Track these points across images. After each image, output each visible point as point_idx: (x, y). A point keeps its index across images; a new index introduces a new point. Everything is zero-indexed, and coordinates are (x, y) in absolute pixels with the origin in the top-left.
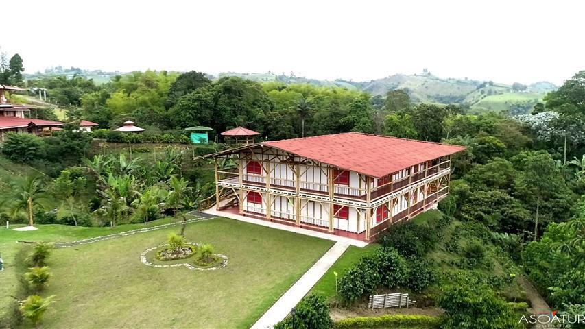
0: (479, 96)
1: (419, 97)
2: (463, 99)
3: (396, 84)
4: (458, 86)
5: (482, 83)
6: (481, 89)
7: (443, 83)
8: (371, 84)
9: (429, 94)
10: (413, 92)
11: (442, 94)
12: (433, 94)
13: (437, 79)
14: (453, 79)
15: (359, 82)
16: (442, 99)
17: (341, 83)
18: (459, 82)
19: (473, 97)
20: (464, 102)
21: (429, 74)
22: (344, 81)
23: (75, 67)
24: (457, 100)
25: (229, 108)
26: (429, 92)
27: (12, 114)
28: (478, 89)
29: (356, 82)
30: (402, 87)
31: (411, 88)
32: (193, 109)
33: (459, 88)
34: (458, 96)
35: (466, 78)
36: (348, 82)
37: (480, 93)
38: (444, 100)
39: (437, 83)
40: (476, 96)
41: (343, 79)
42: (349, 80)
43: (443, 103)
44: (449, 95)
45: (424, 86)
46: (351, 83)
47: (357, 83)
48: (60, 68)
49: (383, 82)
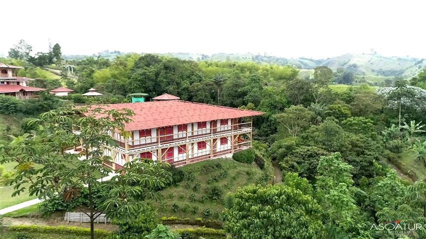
0: (417, 70)
1: (364, 71)
2: (402, 73)
3: (347, 60)
4: (399, 62)
5: (420, 59)
6: (419, 65)
7: (386, 60)
8: (328, 61)
9: (373, 68)
10: (359, 67)
11: (384, 68)
12: (377, 69)
13: (381, 57)
14: (396, 57)
15: (317, 59)
16: (384, 73)
17: (304, 61)
18: (399, 59)
19: (412, 71)
20: (403, 75)
21: (375, 53)
22: (307, 59)
23: (117, 51)
24: (397, 73)
25: (165, 80)
26: (373, 67)
27: (16, 84)
28: (416, 64)
29: (315, 59)
30: (351, 63)
31: (358, 64)
32: (139, 80)
33: (399, 64)
34: (398, 70)
35: (408, 56)
36: (309, 60)
37: (417, 68)
38: (386, 73)
39: (381, 60)
40: (414, 70)
41: (305, 58)
42: (310, 58)
43: (385, 76)
44: (390, 69)
45: (370, 62)
46: (311, 60)
47: (315, 61)
48: (108, 51)
49: (337, 59)
